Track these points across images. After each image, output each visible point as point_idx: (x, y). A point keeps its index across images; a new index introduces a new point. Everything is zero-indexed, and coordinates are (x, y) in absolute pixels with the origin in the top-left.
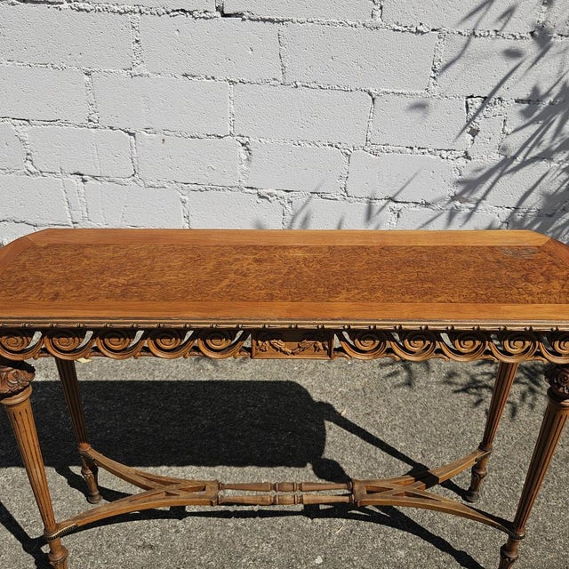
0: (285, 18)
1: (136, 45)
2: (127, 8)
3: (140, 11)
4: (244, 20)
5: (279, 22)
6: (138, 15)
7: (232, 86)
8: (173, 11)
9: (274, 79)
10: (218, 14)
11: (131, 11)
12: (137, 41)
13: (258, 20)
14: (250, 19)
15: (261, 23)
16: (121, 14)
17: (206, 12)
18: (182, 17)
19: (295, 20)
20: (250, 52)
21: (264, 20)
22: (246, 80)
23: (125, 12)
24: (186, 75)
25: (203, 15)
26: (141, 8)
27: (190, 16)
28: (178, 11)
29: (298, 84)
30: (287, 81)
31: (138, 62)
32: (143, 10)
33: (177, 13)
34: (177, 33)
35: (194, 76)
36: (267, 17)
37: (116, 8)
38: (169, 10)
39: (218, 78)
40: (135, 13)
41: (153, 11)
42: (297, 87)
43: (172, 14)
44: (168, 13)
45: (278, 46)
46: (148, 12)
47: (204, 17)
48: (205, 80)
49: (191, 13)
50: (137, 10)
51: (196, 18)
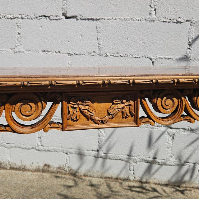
0: (100, 17)
1: (19, 36)
2: (15, 15)
3: (22, 18)
4: (77, 19)
5: (97, 20)
6: (20, 20)
7: (70, 57)
8: (39, 16)
9: (94, 52)
10: (64, 17)
11: (17, 17)
12: (19, 33)
13: (85, 19)
14: (81, 19)
15: (87, 21)
16: (12, 19)
17: (56, 16)
18: (44, 19)
19: (106, 18)
20: (80, 37)
21: (89, 19)
22: (78, 53)
23: (14, 18)
24: (44, 51)
25: (55, 18)
26: (23, 15)
27: (48, 19)
28: (42, 16)
29: (108, 54)
30: (102, 53)
31: (19, 44)
32: (23, 16)
33: (41, 17)
34: (41, 28)
35: (48, 52)
36: (90, 18)
37: (9, 16)
38: (37, 16)
39: (62, 52)
40: (19, 18)
41: (29, 17)
42: (107, 56)
43: (39, 18)
44: (37, 18)
45: (97, 33)
46: (26, 18)
47: (56, 19)
48: (55, 53)
49: (49, 17)
50: (20, 17)
51: (51, 20)
